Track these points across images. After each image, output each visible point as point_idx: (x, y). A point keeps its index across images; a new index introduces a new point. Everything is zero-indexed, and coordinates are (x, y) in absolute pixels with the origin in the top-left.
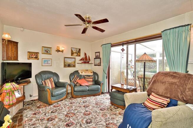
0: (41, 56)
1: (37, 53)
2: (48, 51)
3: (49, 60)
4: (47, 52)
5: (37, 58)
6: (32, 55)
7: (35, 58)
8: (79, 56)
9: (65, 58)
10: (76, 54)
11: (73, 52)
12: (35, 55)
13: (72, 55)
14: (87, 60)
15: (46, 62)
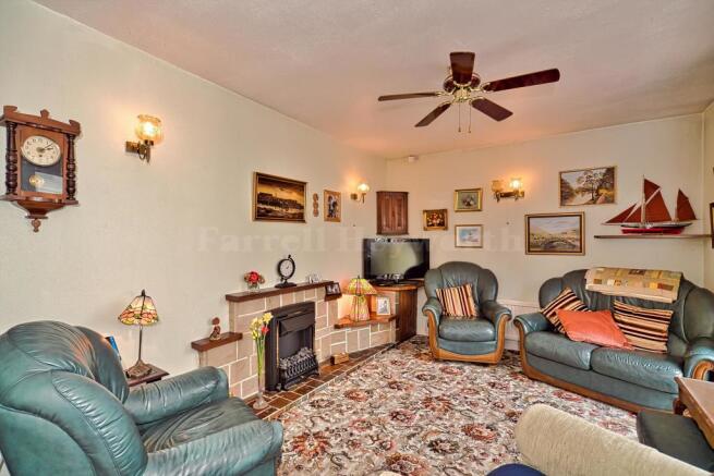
0: (454, 219)
1: (443, 212)
2: (472, 203)
3: (475, 230)
4: (469, 204)
5: (442, 225)
6: (432, 219)
7: (439, 225)
8: (610, 200)
9: (529, 217)
10: (589, 197)
11: (568, 187)
12: (438, 217)
13: (562, 204)
14: (670, 219)
15: (467, 237)
